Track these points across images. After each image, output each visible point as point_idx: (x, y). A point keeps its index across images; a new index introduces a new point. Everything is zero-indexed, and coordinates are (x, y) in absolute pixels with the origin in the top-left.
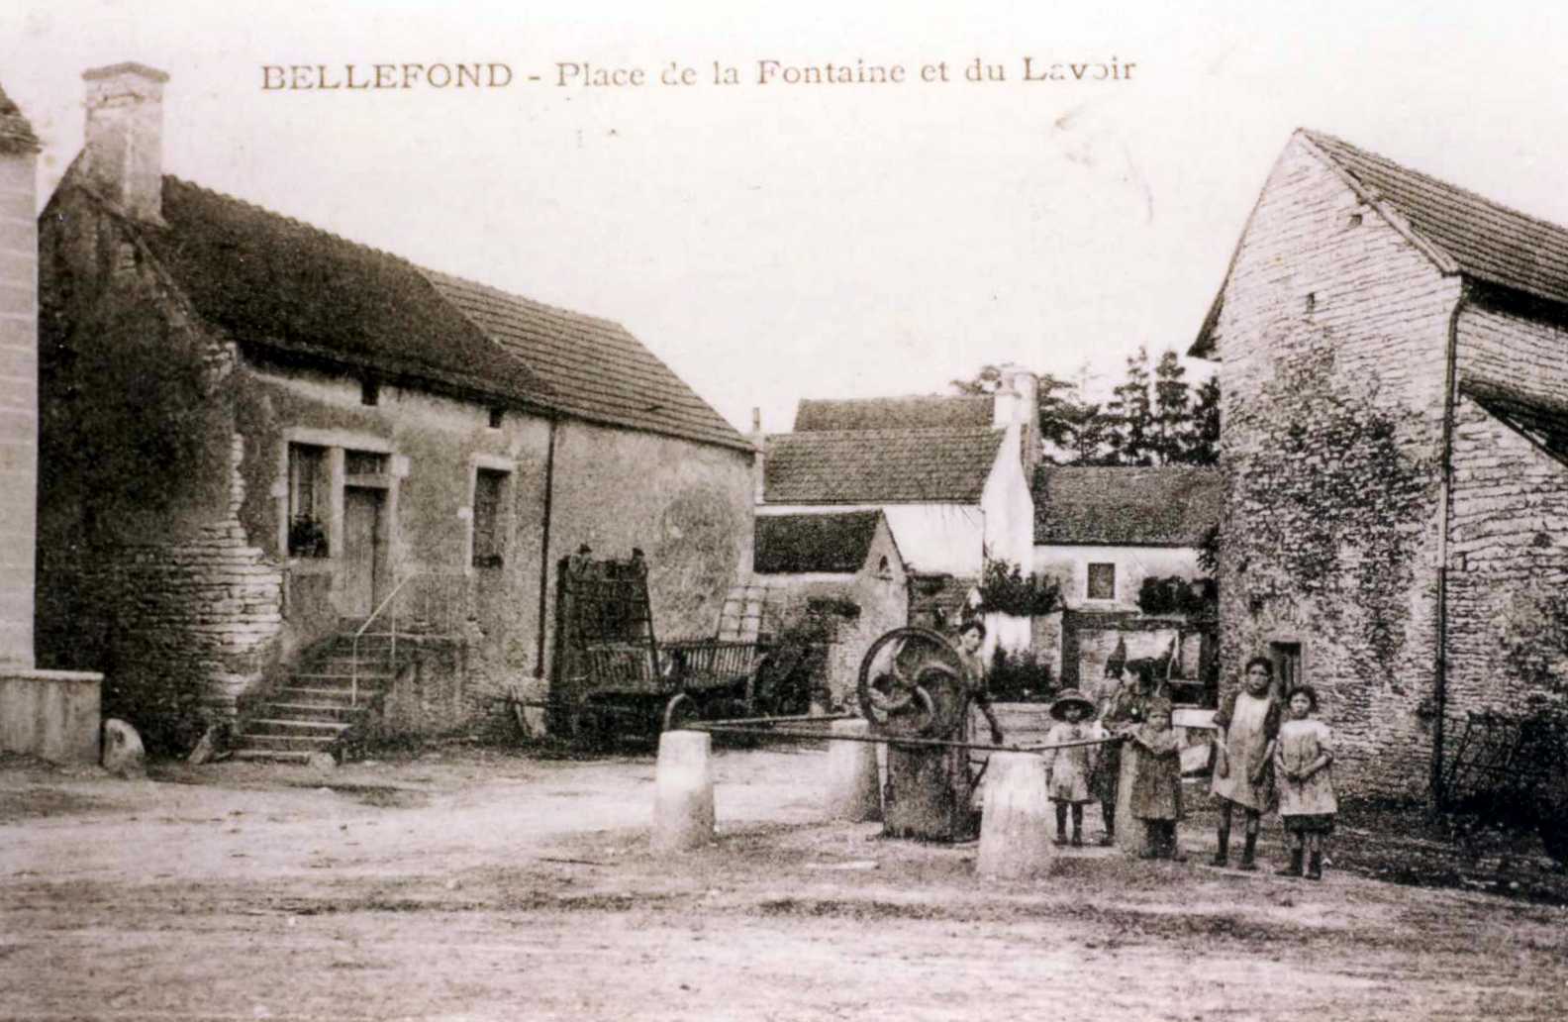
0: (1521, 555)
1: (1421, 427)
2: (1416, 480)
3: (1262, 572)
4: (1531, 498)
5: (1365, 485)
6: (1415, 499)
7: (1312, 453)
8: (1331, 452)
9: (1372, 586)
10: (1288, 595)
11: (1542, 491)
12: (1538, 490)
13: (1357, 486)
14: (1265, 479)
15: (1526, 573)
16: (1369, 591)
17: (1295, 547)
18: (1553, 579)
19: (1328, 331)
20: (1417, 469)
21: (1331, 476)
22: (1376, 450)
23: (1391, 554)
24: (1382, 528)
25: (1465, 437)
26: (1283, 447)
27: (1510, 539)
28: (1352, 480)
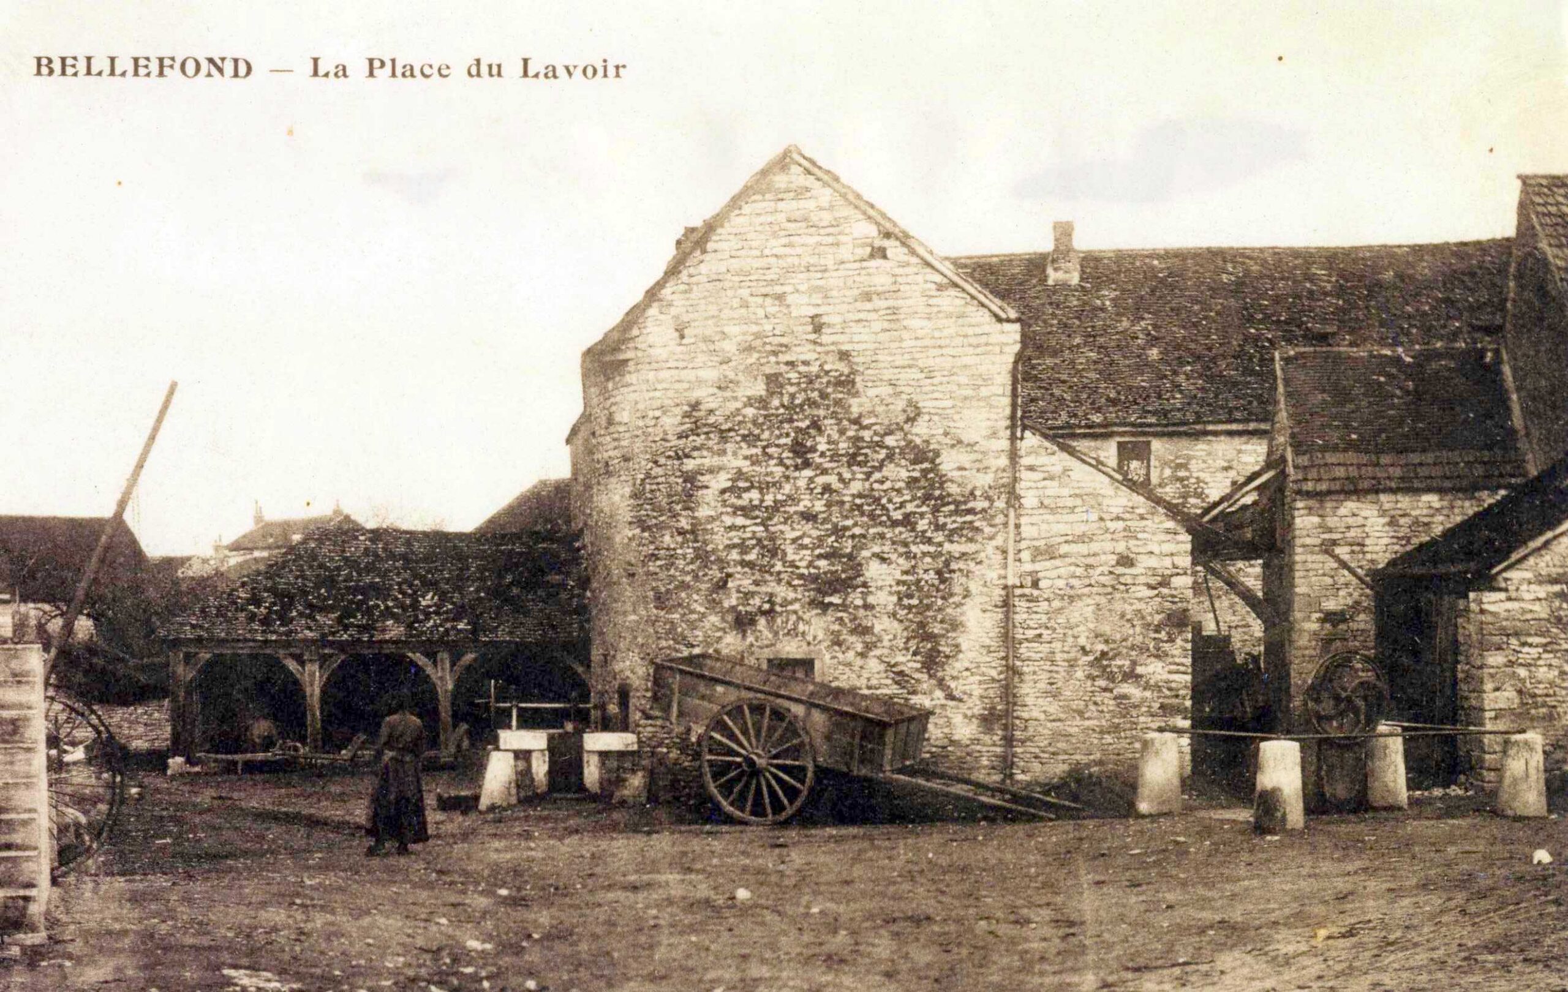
0: (1102, 574)
1: (974, 456)
2: (970, 505)
3: (753, 588)
4: (1112, 525)
5: (902, 505)
6: (971, 522)
7: (824, 472)
8: (854, 473)
9: (915, 602)
10: (795, 612)
11: (1123, 519)
12: (1118, 518)
13: (891, 506)
14: (755, 495)
15: (1110, 590)
16: (910, 608)
17: (804, 564)
18: (1139, 595)
19: (844, 356)
20: (972, 493)
21: (853, 495)
22: (916, 474)
23: (939, 573)
24: (926, 548)
25: (1031, 468)
26: (781, 463)
27: (1090, 561)
28: (884, 501)
